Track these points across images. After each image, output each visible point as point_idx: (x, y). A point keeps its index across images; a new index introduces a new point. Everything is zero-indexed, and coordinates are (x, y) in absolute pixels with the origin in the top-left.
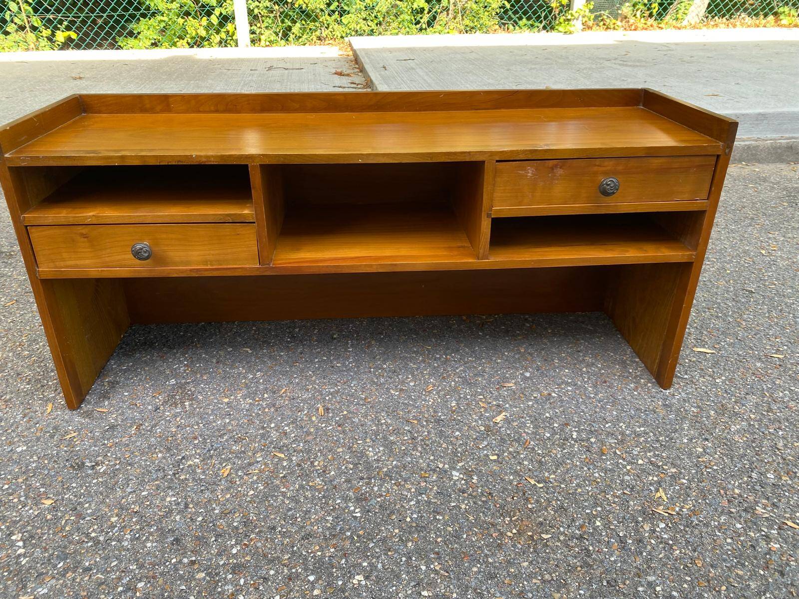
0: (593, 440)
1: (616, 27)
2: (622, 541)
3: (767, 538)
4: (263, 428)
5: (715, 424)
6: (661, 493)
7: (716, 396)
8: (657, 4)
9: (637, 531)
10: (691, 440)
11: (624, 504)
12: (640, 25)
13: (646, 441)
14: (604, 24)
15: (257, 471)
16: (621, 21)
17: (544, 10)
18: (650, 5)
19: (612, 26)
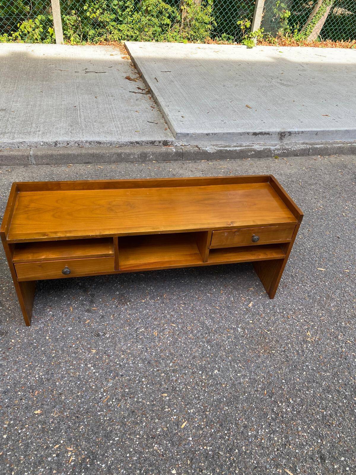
0: (285, 313)
1: (275, 43)
2: (297, 351)
3: (342, 347)
4: (163, 313)
5: (326, 303)
6: (309, 333)
7: (326, 291)
8: (297, 30)
9: (302, 347)
10: (317, 311)
11: (297, 338)
12: (287, 42)
13: (303, 312)
14: (269, 40)
15: (167, 333)
16: (278, 39)
17: (237, 30)
18: (294, 30)
19: (272, 42)
